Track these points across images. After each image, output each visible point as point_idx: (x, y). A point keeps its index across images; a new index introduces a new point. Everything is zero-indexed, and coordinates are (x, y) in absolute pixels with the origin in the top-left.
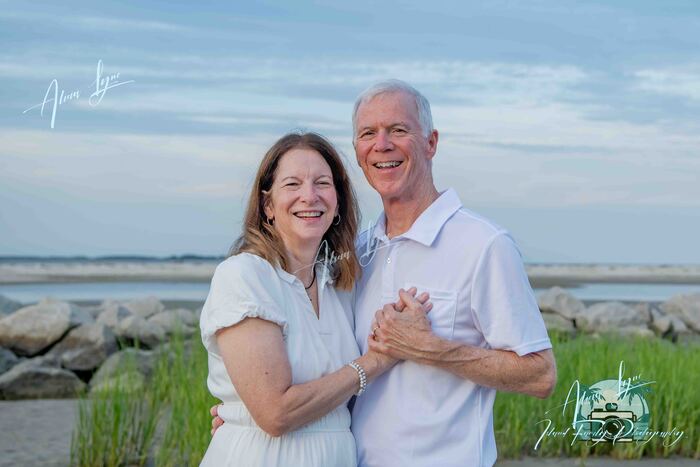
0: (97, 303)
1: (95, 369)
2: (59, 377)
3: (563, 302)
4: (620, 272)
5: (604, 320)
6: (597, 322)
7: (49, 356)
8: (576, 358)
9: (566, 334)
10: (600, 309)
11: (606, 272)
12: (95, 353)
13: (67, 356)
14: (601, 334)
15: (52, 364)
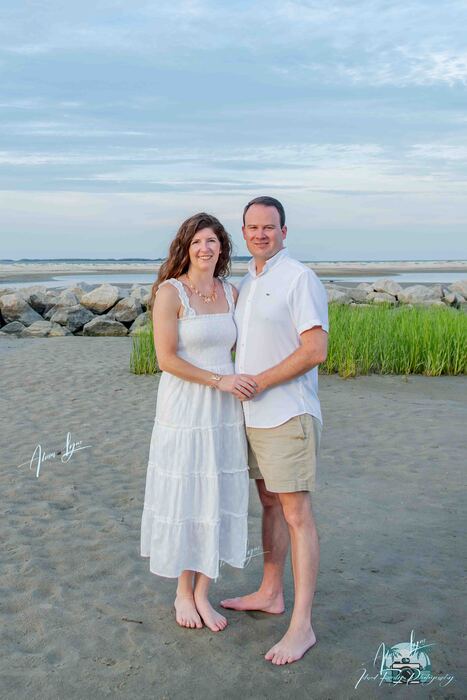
0: (130, 286)
1: (133, 321)
2: (115, 325)
3: (389, 285)
4: (422, 265)
5: (414, 296)
6: (411, 297)
7: (109, 314)
8: (399, 319)
9: (392, 304)
10: (412, 289)
11: (412, 265)
12: (132, 312)
13: (118, 315)
14: (414, 305)
15: (111, 318)
